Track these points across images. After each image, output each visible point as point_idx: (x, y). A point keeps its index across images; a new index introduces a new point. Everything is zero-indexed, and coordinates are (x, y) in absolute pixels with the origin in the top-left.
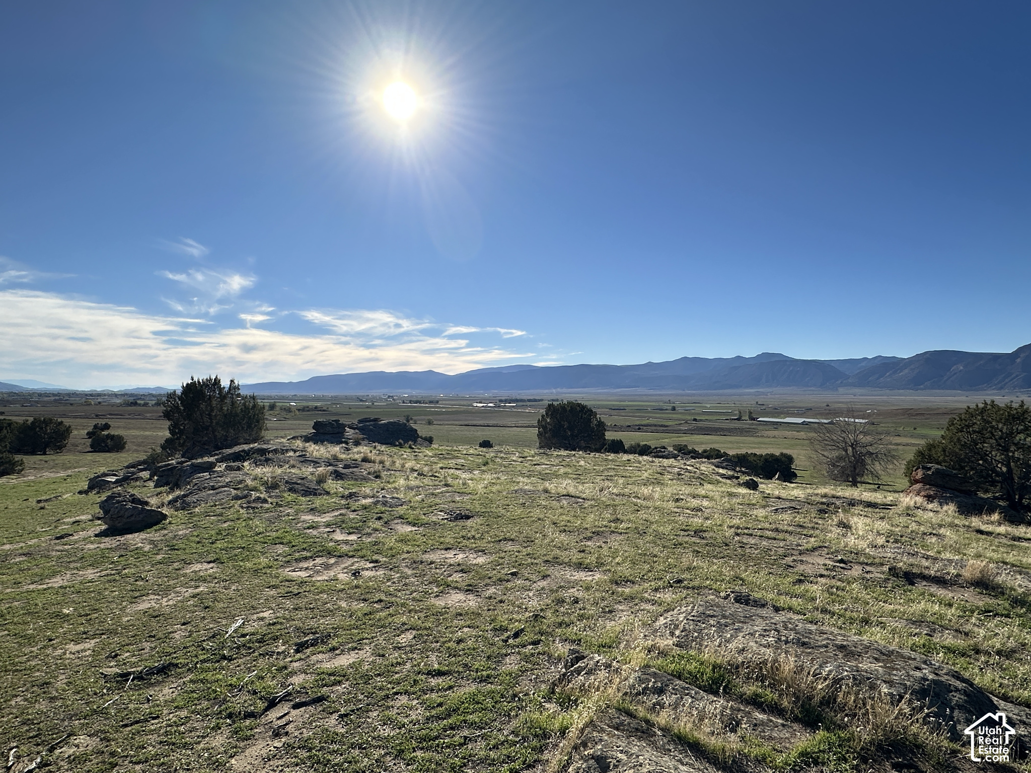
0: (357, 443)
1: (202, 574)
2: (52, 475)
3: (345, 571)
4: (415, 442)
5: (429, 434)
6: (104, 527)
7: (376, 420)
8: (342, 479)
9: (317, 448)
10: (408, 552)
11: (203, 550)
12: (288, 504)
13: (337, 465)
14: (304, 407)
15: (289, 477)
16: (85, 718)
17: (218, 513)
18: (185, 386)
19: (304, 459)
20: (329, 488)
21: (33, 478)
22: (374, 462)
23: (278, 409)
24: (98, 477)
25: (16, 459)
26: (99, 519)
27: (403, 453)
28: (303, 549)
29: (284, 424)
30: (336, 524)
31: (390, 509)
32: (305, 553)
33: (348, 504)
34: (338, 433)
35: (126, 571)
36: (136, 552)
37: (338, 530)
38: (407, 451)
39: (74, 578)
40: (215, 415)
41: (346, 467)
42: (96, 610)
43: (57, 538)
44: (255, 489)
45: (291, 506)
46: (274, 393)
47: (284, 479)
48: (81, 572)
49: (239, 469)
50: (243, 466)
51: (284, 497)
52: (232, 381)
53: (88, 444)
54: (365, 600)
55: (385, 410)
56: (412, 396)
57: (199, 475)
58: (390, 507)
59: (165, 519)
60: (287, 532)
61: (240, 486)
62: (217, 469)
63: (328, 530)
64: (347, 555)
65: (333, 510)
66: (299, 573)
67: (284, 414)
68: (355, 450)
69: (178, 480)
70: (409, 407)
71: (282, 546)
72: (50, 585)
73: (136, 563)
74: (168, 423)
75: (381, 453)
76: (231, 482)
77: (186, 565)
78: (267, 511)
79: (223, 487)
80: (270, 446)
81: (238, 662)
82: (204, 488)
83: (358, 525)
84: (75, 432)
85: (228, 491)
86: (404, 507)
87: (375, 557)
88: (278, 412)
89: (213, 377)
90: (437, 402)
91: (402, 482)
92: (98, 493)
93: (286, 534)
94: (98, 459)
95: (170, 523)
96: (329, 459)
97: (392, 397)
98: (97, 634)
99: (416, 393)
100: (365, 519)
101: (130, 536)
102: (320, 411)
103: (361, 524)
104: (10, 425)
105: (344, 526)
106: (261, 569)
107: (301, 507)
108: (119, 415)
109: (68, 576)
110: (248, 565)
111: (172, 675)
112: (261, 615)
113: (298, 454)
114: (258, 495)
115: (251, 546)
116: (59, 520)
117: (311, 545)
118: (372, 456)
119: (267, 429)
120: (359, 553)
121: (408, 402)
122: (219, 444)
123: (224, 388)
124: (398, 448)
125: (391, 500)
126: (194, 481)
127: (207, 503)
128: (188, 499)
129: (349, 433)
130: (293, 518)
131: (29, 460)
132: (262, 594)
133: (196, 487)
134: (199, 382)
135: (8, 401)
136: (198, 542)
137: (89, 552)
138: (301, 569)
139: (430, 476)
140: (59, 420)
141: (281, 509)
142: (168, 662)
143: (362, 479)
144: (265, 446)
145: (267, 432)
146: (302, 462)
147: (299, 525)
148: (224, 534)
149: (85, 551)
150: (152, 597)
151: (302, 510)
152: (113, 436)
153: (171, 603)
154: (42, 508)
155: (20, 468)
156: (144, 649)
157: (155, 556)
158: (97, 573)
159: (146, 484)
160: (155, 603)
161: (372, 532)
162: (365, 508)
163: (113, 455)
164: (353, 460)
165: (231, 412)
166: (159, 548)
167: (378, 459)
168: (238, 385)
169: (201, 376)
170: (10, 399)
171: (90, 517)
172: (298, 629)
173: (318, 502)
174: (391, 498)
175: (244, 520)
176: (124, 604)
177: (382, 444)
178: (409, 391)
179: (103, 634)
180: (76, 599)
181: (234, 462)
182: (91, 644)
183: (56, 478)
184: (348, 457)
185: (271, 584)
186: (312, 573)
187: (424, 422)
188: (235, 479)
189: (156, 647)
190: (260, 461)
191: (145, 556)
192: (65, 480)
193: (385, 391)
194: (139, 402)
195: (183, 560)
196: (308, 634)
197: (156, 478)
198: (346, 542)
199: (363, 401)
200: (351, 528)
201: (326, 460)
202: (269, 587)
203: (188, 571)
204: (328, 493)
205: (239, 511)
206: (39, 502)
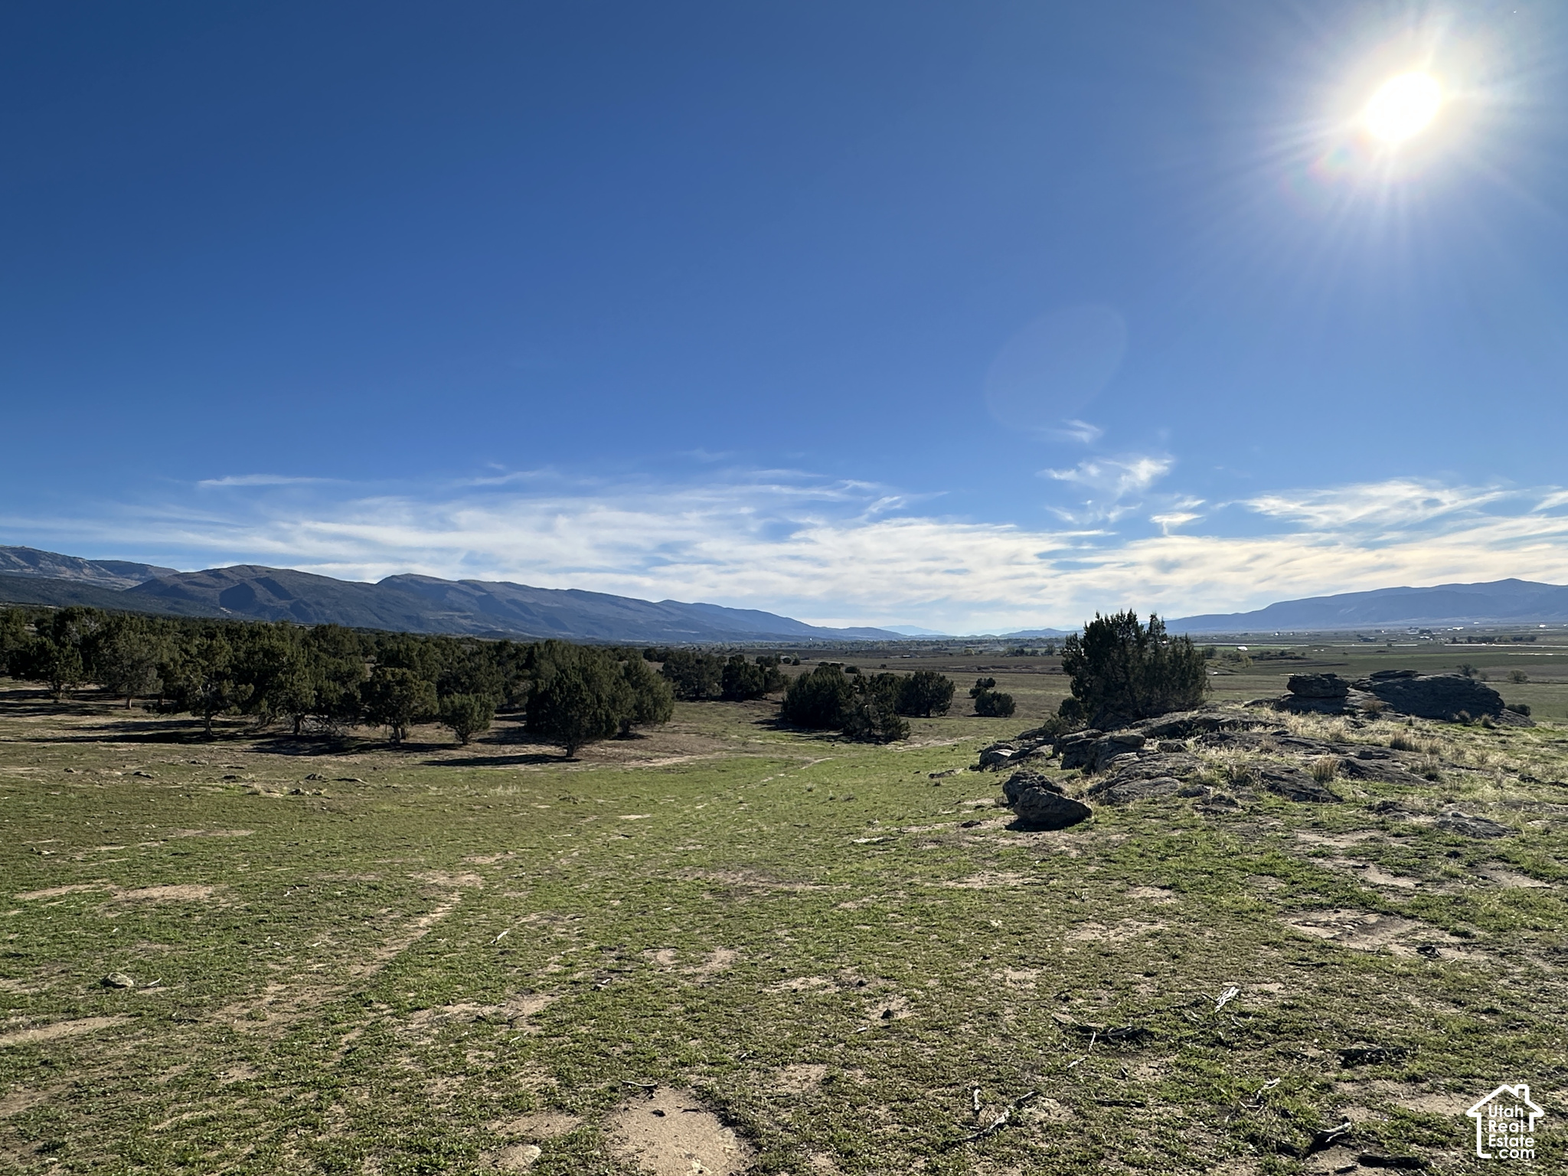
0: (1373, 715)
1: (1156, 904)
2: (938, 743)
3: (1402, 941)
4: (1497, 715)
5: (1518, 701)
6: (1013, 818)
7: (1407, 674)
8: (1362, 776)
9: (1302, 720)
10: (1536, 928)
11: (1151, 869)
12: (1271, 811)
13: (1345, 752)
14: (1262, 654)
15: (1266, 767)
16: (1048, 1075)
17: (1162, 814)
18: (1088, 626)
19: (1286, 740)
20: (1339, 790)
21: (919, 745)
22: (1417, 750)
23: (1218, 656)
24: (990, 749)
25: (902, 722)
26: (1004, 805)
27: (1473, 735)
28: (1313, 889)
29: (1230, 680)
30: (1366, 855)
31: (1474, 840)
32: (1316, 897)
33: (1383, 822)
34: (1335, 696)
35: (1055, 882)
36: (1061, 857)
37: (1371, 866)
38: (1480, 732)
39: (994, 881)
40: (1132, 667)
41: (1364, 755)
42: (1029, 929)
43: (965, 826)
44: (1211, 782)
45: (1276, 814)
46: (1211, 632)
47: (1259, 770)
48: (1000, 875)
49: (1179, 749)
50: (1185, 745)
51: (1261, 799)
52: (1153, 617)
53: (973, 705)
54: (1458, 1003)
55: (1415, 656)
56: (1474, 630)
57: (1123, 755)
58: (1474, 835)
59: (1090, 817)
60: (1280, 857)
61: (1188, 776)
62: (1146, 747)
63: (1352, 863)
64: (1399, 913)
65: (1354, 830)
66: (1313, 930)
67: (1229, 664)
68: (1373, 727)
69: (1094, 760)
70: (1469, 650)
71: (1273, 879)
72: (970, 885)
73: (1064, 873)
74: (1069, 680)
75: (1426, 734)
76: (1174, 769)
77: (1130, 887)
78: (1237, 818)
79: (1162, 775)
80: (1222, 716)
81: (1243, 1056)
82: (1136, 775)
83: (1411, 861)
84: (958, 690)
85: (1171, 782)
86: (1504, 838)
87: (1461, 926)
88: (1218, 662)
89: (1126, 613)
90: (1533, 639)
91: (1489, 790)
92: (994, 770)
93: (1278, 861)
94: (985, 725)
95: (1096, 822)
96: (1328, 742)
97: (1429, 631)
98: (1036, 963)
99: (1480, 623)
100: (1423, 853)
101: (1048, 834)
102: (1291, 658)
103: (1417, 860)
104: (893, 680)
105: (1382, 859)
106: (1247, 913)
107: (1295, 818)
108: (1004, 668)
109: (987, 876)
110: (1225, 902)
111: (1147, 1047)
112: (1265, 987)
113: (1269, 730)
114: (1218, 792)
115: (1222, 872)
116: (959, 802)
117: (1327, 886)
118: (1410, 737)
119: (1210, 689)
120: (1425, 913)
121: (1464, 640)
122: (1140, 710)
123: (1142, 627)
124: (1459, 726)
125: (1473, 824)
126: (1116, 763)
127: (1143, 798)
128: (1116, 789)
129: (1356, 696)
130: (1285, 835)
131: (916, 723)
132: (1257, 953)
133: (1123, 773)
134: (1106, 619)
135: (888, 652)
136: (1142, 856)
137: (1005, 849)
138: (1316, 924)
139: (1551, 784)
140: (941, 674)
141: (1260, 818)
142: (1139, 1027)
143: (1401, 780)
144: (1214, 716)
145: (1211, 693)
146: (1282, 743)
147: (1297, 848)
148: (1177, 848)
149: (999, 846)
150: (1094, 925)
151: (1298, 823)
152: (1000, 695)
153: (1121, 938)
154: (937, 785)
155: (906, 733)
156: (1101, 999)
157: (1086, 867)
158: (1019, 878)
159: (1049, 762)
160: (1100, 934)
161: (1444, 878)
162: (1419, 832)
163: (1001, 721)
164: (1374, 745)
165: (1155, 662)
166: (1089, 856)
167: (1426, 744)
168: (1163, 622)
169: (1109, 612)
170: (891, 648)
171: (993, 802)
172: (1336, 1027)
173: (1324, 813)
174: (1471, 820)
175: (1204, 830)
176: (1061, 927)
177: (1425, 717)
178: (1466, 619)
179: (1043, 964)
180: (1002, 909)
181: (1170, 738)
182: (1032, 974)
183: (943, 747)
184: (1363, 738)
185: (1270, 939)
186: (1338, 933)
187: (1505, 678)
188: (1179, 765)
189: (1116, 1000)
190: (1212, 739)
191: (1074, 864)
192: (953, 750)
193: (1413, 621)
194: (1025, 649)
195: (1125, 878)
196: (1357, 1040)
197: (1061, 755)
198: (1395, 890)
199: (1371, 641)
200: (1398, 865)
201: (1324, 743)
202: (1267, 944)
203: (1135, 896)
204: (1339, 800)
205: (1193, 815)
206: (932, 776)
